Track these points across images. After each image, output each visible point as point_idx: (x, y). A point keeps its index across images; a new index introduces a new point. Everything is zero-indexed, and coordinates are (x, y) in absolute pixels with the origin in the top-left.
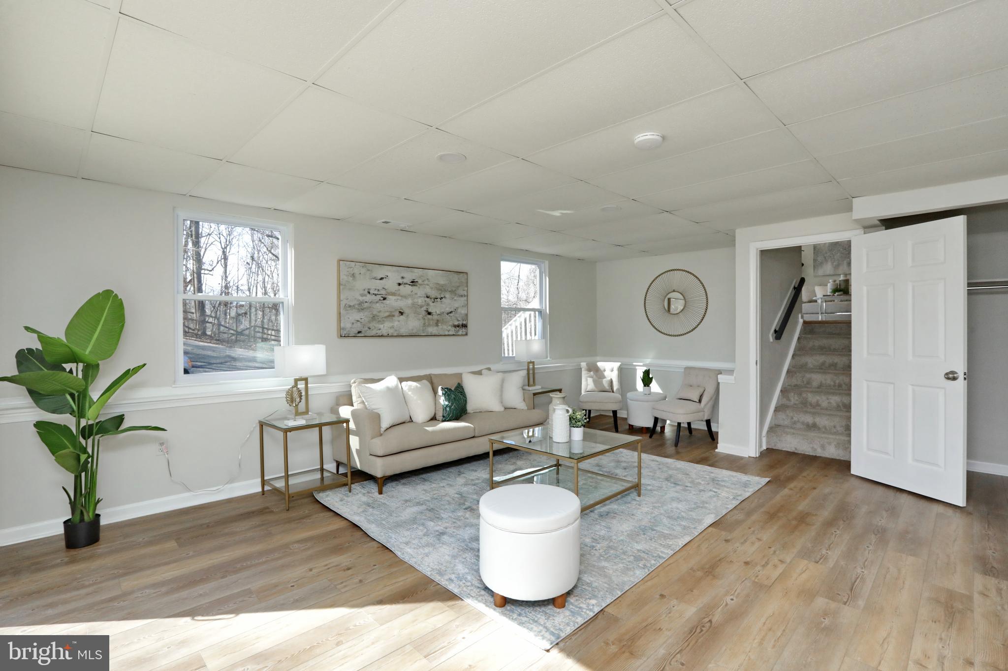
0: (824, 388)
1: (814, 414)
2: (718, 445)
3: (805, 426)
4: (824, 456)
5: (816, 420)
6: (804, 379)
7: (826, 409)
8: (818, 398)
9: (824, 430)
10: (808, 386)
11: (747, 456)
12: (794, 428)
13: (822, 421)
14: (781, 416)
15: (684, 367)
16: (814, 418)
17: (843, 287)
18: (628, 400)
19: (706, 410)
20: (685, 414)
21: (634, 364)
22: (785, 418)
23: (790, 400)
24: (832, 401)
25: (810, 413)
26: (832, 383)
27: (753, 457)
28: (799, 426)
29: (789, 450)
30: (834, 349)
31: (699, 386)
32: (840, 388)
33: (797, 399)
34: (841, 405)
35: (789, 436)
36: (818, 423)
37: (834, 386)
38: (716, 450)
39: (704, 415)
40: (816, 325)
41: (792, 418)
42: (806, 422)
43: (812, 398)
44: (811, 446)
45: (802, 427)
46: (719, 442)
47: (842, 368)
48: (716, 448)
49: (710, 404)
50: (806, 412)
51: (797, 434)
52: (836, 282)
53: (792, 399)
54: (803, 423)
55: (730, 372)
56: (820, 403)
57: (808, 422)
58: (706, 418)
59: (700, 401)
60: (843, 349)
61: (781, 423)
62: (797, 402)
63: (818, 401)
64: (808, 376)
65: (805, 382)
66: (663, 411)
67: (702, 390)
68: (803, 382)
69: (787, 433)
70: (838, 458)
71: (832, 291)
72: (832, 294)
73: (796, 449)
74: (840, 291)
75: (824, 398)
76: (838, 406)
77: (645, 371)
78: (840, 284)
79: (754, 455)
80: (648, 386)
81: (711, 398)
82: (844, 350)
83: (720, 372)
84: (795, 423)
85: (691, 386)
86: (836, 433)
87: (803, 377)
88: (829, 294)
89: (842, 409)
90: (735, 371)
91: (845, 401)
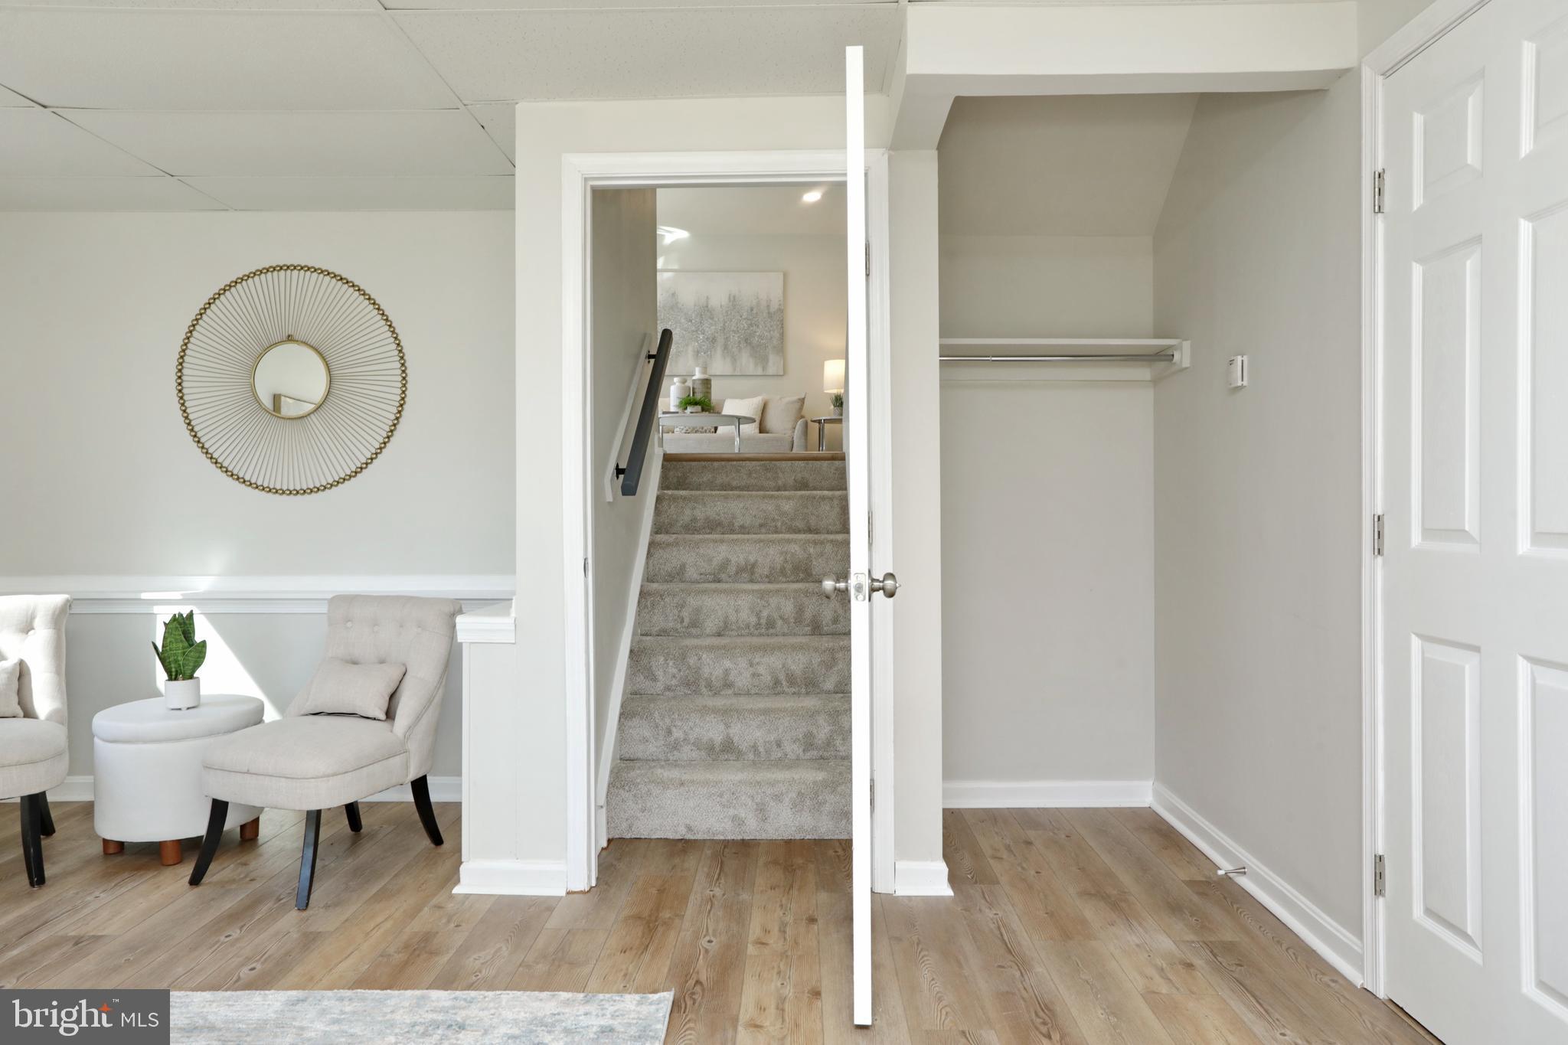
0: (734, 633)
1: (725, 713)
2: (462, 868)
3: (703, 753)
4: (764, 836)
5: (732, 731)
6: (685, 614)
7: (748, 694)
8: (727, 664)
9: (751, 756)
10: (693, 631)
11: (563, 893)
12: (675, 764)
13: (749, 733)
14: (640, 728)
15: (330, 596)
16: (727, 726)
17: (699, 396)
18: (96, 740)
19: (412, 746)
20: (334, 775)
21: (144, 596)
22: (647, 734)
23: (655, 679)
24: (761, 670)
25: (715, 711)
26: (753, 620)
27: (581, 892)
28: (687, 752)
29: (671, 836)
30: (742, 527)
31: (382, 662)
32: (771, 631)
33: (675, 671)
34: (782, 677)
35: (670, 793)
36: (736, 739)
37: (758, 625)
38: (457, 890)
39: (406, 766)
40: (694, 464)
41: (669, 732)
42: (705, 739)
43: (713, 667)
44: (732, 812)
45: (695, 754)
46: (464, 859)
47: (767, 576)
48: (453, 877)
49: (424, 721)
50: (705, 711)
51: (692, 782)
52: (687, 384)
53: (660, 674)
54: (697, 744)
55: (495, 603)
56: (731, 678)
57: (711, 740)
58: (413, 774)
59: (390, 715)
60: (761, 526)
61: (639, 750)
62: (674, 682)
63: (727, 672)
64: (693, 602)
65: (687, 621)
66: (248, 772)
67: (396, 675)
68: (682, 621)
69: (664, 784)
70: (798, 837)
71: (681, 403)
72: (680, 410)
73: (689, 829)
74: (695, 403)
75: (743, 663)
76: (777, 682)
77: (174, 619)
78: (693, 389)
79: (582, 885)
80: (191, 677)
81: (430, 701)
82: (763, 530)
83: (456, 608)
84: (676, 746)
85: (355, 663)
86: (782, 763)
87: (681, 606)
88: (672, 409)
89: (787, 690)
90: (513, 601)
91: (793, 667)
